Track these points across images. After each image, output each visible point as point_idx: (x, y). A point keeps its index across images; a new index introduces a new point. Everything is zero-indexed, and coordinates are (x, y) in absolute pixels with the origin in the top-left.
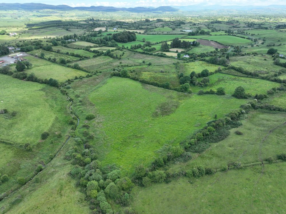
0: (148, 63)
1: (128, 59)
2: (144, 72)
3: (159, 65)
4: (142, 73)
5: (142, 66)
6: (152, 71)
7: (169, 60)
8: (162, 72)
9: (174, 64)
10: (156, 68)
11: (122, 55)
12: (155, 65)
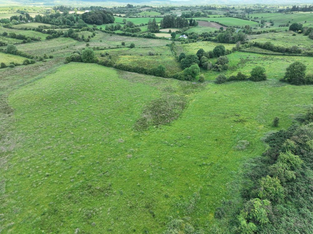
0: (129, 45)
1: (101, 41)
2: (123, 56)
3: (146, 47)
4: (120, 57)
5: (121, 49)
6: (136, 54)
7: (160, 41)
8: (151, 54)
9: (167, 45)
10: (141, 51)
11: (92, 37)
12: (140, 48)
